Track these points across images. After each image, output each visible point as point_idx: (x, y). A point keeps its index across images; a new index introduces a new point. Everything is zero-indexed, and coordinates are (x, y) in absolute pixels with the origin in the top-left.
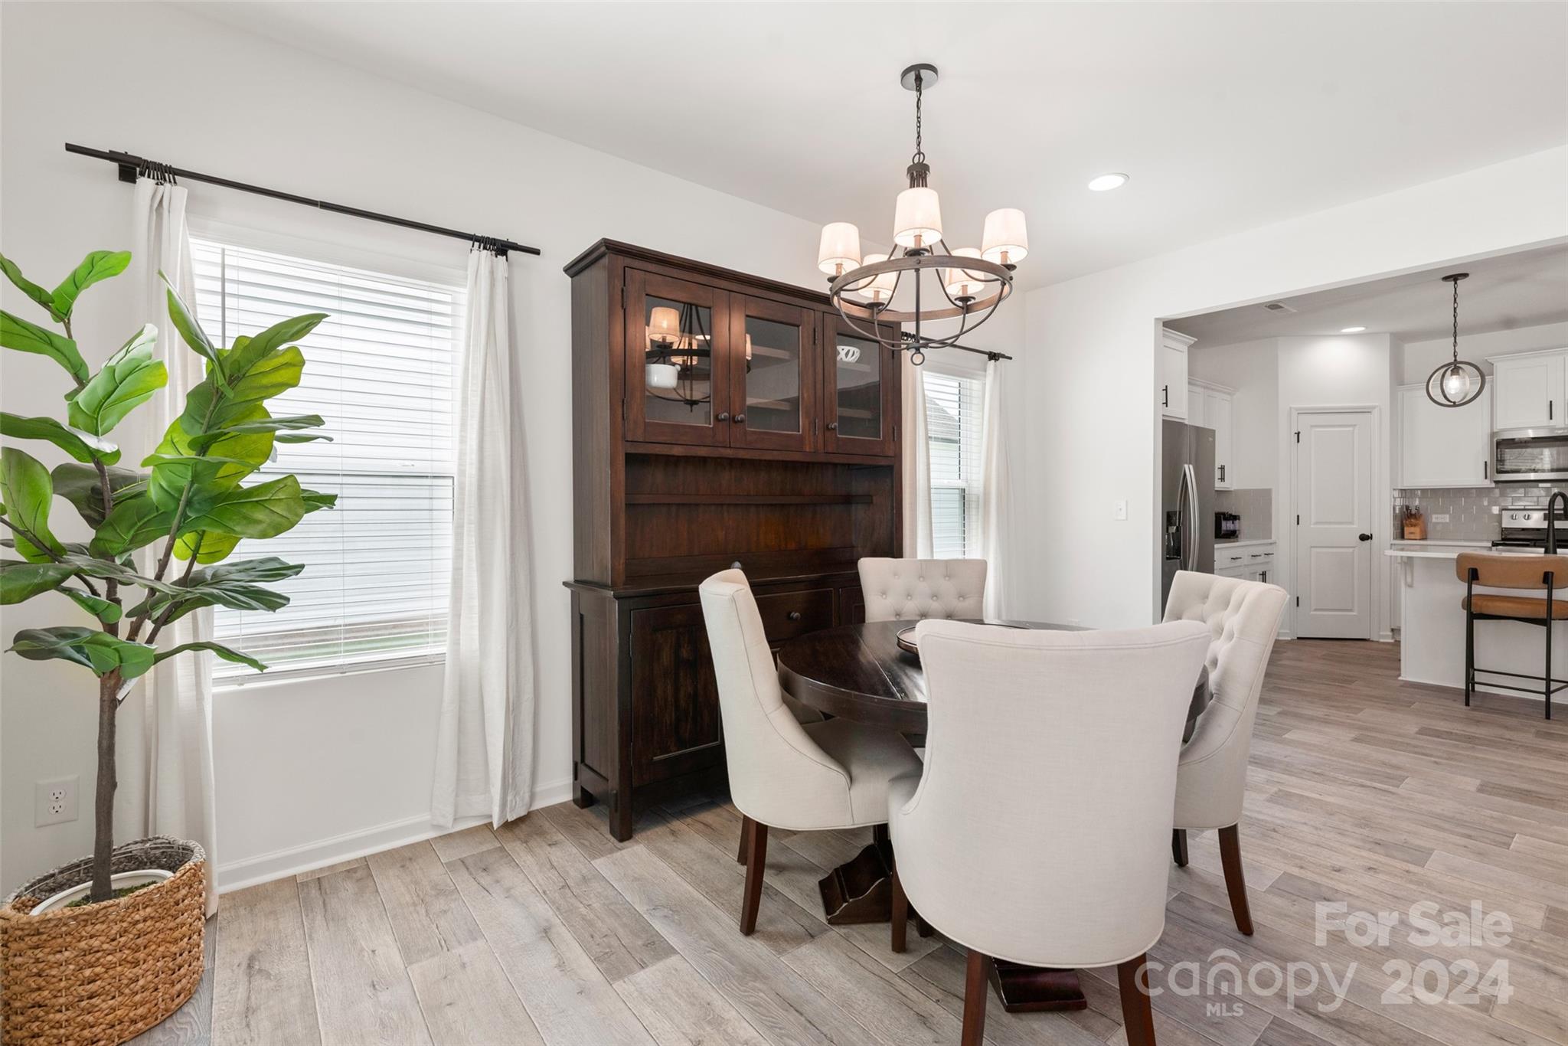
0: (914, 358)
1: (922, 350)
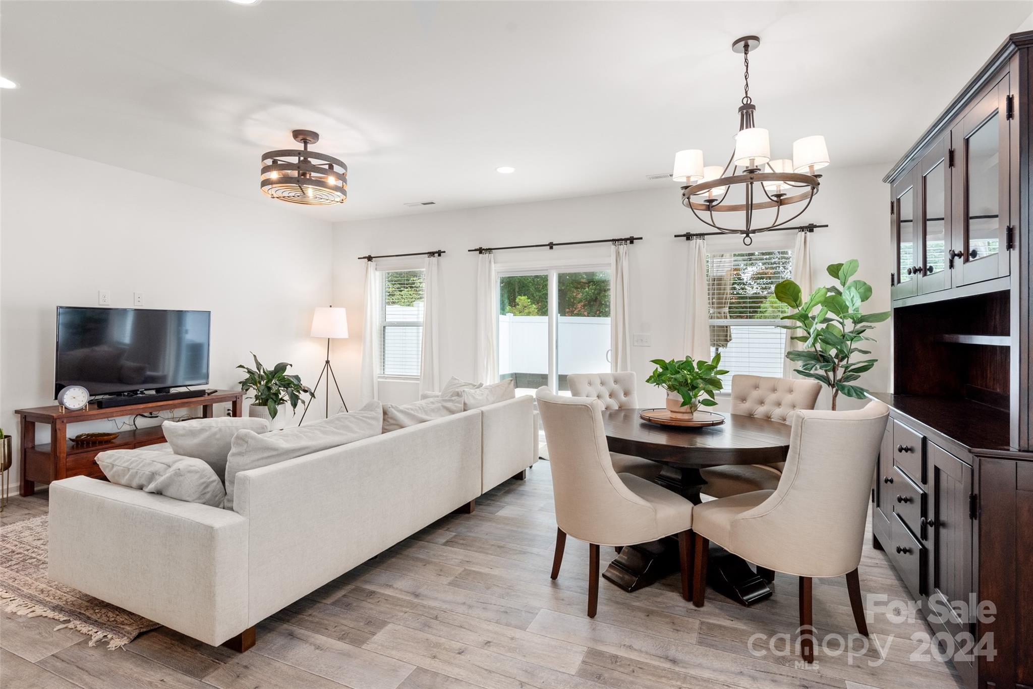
0: (745, 241)
1: (750, 235)
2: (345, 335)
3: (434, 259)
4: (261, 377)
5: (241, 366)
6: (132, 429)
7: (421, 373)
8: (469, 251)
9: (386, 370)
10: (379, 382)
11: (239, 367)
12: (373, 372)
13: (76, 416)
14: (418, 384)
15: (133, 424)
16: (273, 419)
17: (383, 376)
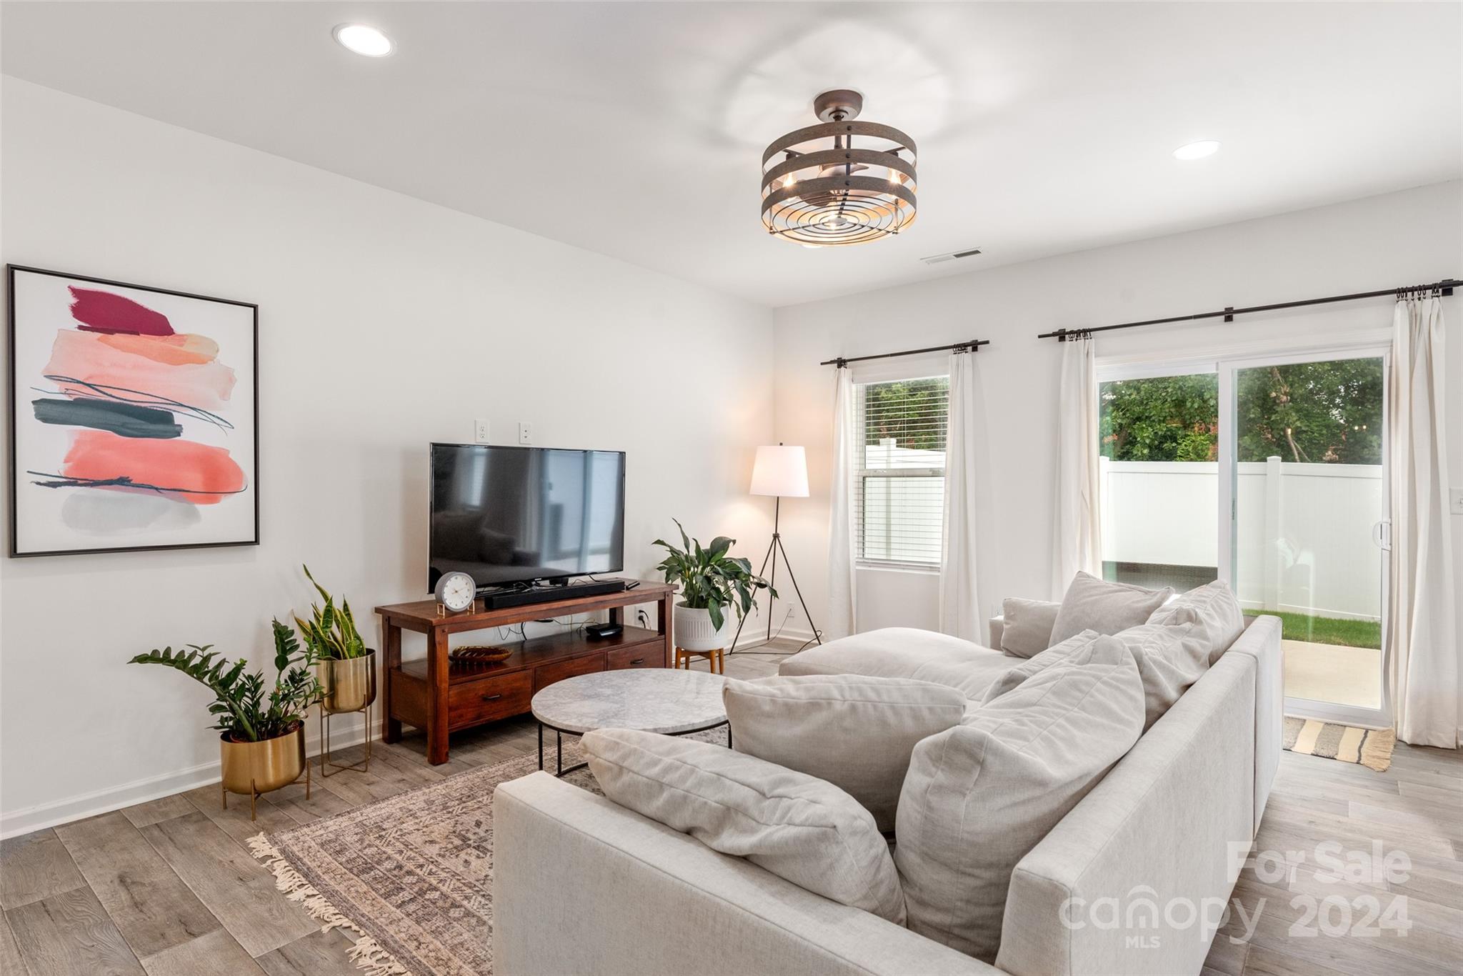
2: (802, 490)
3: (967, 357)
4: (691, 560)
5: (659, 542)
6: (519, 640)
7: (942, 558)
8: (1040, 337)
9: (866, 550)
10: (857, 570)
11: (656, 543)
12: (848, 555)
13: (459, 621)
14: (939, 576)
15: (521, 632)
16: (718, 630)
17: (862, 560)
